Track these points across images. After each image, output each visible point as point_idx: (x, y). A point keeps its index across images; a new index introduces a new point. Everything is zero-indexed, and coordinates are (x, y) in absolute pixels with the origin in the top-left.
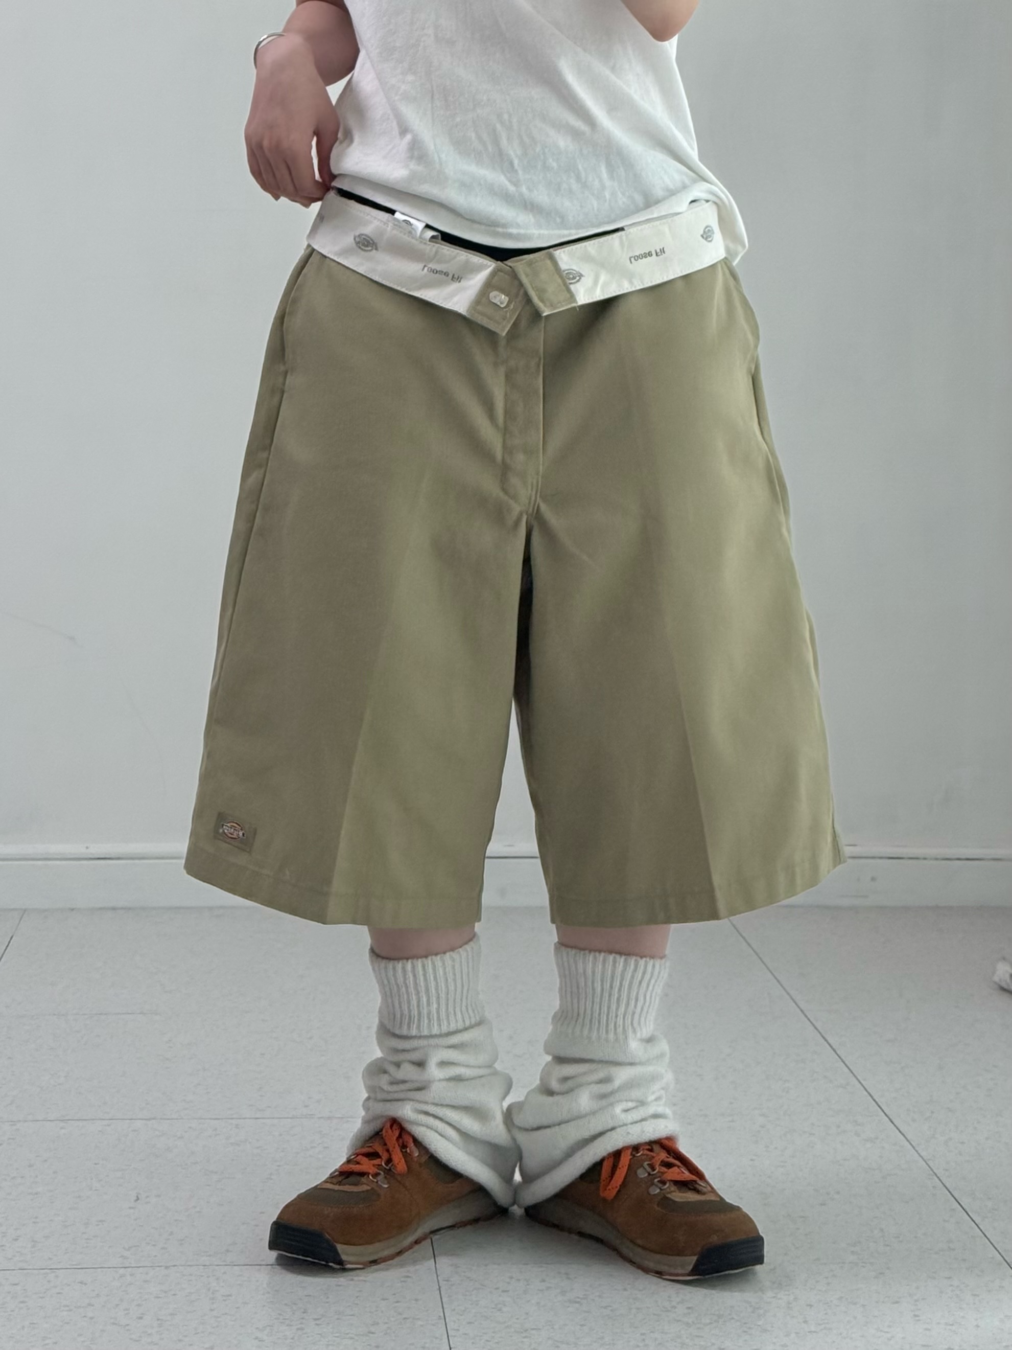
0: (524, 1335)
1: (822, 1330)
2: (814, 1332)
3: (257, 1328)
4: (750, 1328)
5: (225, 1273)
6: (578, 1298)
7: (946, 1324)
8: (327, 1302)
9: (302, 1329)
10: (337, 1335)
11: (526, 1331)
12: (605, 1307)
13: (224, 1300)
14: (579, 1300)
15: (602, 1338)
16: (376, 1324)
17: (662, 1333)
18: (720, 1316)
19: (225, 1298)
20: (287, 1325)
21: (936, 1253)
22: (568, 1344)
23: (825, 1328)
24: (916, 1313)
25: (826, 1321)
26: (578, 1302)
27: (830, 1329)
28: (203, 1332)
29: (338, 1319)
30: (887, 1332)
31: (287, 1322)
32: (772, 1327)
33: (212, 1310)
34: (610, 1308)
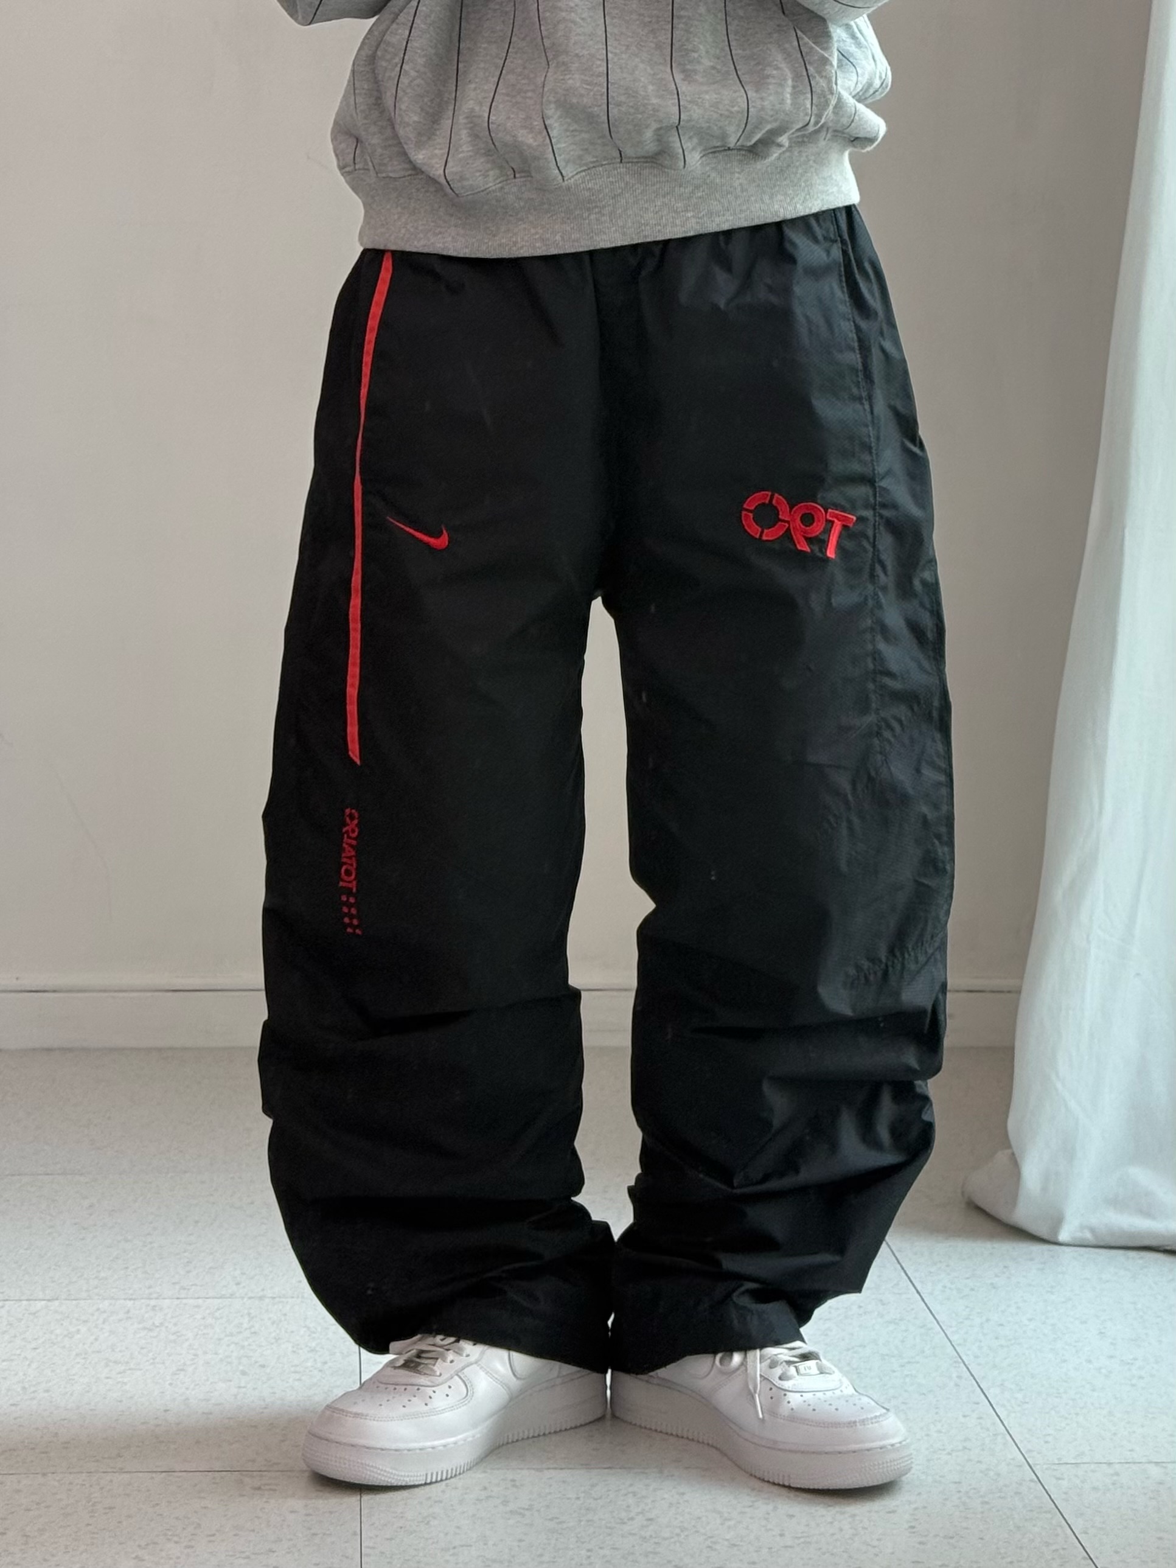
0: (452, 1551)
1: (799, 1544)
2: (791, 1547)
3: (139, 1546)
4: (715, 1543)
5: (111, 1481)
6: (520, 1508)
7: (945, 1537)
8: (225, 1516)
9: (192, 1547)
10: (231, 1553)
11: (454, 1548)
12: (551, 1520)
13: (105, 1513)
14: (522, 1511)
15: (541, 1555)
16: (279, 1540)
17: (613, 1549)
18: (683, 1529)
19: (107, 1511)
20: (176, 1542)
21: (949, 1454)
22: (501, 1562)
23: (803, 1543)
24: (912, 1524)
25: (805, 1535)
26: (520, 1514)
27: (810, 1543)
28: (73, 1550)
29: (235, 1535)
30: (874, 1547)
31: (176, 1539)
32: (741, 1541)
33: (88, 1525)
34: (557, 1521)
